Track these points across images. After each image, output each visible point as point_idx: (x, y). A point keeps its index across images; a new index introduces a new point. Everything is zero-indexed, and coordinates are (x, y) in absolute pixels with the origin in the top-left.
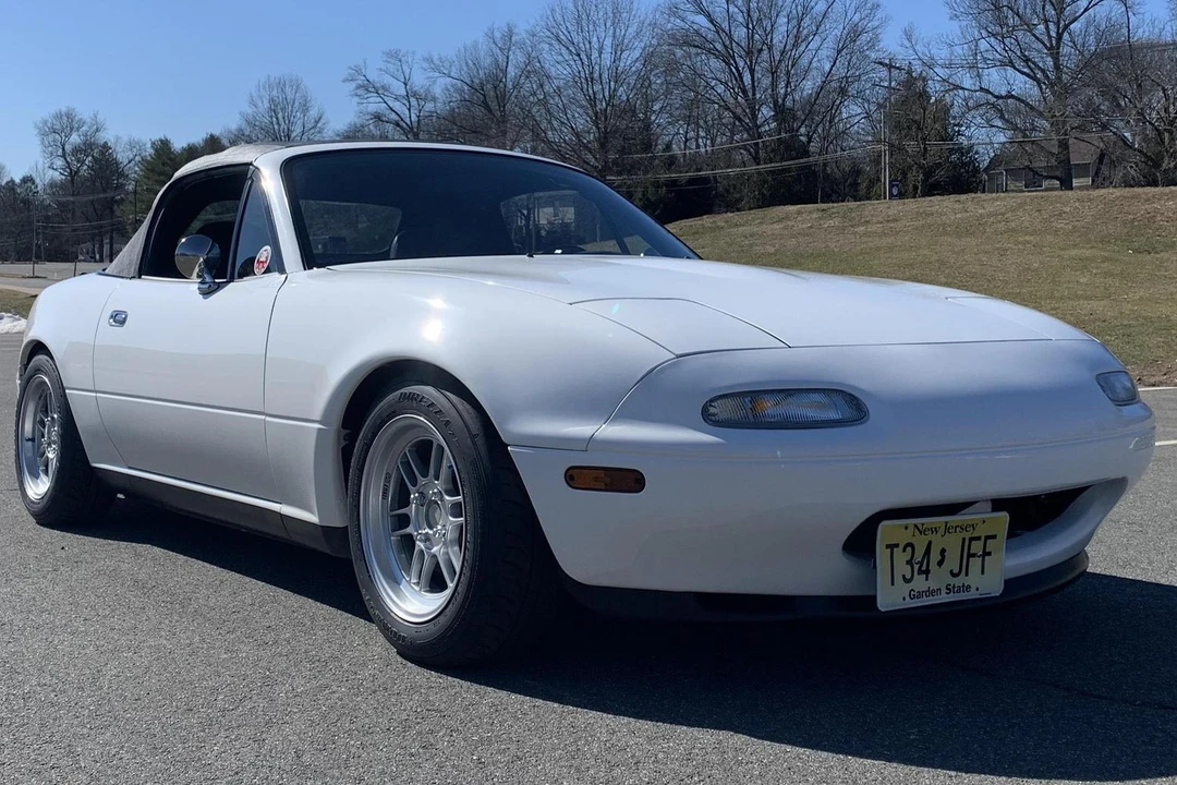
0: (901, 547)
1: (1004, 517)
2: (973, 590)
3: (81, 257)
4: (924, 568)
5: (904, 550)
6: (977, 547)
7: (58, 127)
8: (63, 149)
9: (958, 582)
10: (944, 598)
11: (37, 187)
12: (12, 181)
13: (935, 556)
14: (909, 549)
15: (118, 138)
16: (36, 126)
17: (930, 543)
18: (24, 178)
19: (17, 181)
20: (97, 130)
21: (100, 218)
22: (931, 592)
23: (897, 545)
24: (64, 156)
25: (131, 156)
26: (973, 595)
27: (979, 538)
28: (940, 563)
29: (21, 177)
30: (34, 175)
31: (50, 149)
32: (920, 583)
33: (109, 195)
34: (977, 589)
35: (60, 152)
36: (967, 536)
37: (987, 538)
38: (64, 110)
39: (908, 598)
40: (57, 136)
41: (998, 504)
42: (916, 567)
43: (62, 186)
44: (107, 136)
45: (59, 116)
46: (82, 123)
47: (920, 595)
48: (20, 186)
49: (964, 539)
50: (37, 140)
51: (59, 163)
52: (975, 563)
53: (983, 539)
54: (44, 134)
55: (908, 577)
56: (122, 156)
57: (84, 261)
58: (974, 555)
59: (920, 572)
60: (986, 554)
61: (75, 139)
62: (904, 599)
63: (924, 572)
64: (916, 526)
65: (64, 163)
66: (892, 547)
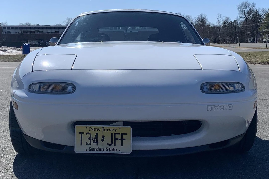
0: (85, 133)
1: (129, 128)
2: (118, 150)
3: (249, 41)
4: (96, 141)
5: (87, 135)
6: (118, 137)
7: (243, 6)
8: (244, 12)
9: (111, 147)
10: (105, 152)
11: (238, 23)
12: (231, 22)
13: (100, 138)
14: (89, 135)
15: (259, 8)
16: (237, 7)
17: (97, 133)
18: (235, 21)
19: (233, 21)
20: (254, 7)
21: (254, 30)
22: (98, 149)
23: (84, 133)
24: (244, 14)
25: (263, 13)
26: (117, 152)
27: (119, 134)
28: (103, 140)
29: (234, 20)
30: (237, 20)
31: (241, 12)
32: (94, 146)
33: (256, 24)
34: (120, 151)
35: (243, 13)
36: (113, 132)
37: (122, 134)
38: (245, 2)
39: (88, 150)
40: (243, 9)
41: (126, 123)
42: (92, 141)
43: (244, 22)
44: (256, 8)
45: (243, 4)
46: (249, 5)
47: (94, 150)
48: (233, 23)
49: (112, 134)
50: (237, 10)
51: (243, 16)
52: (118, 143)
53: (120, 134)
54: (239, 9)
55: (89, 143)
56: (260, 13)
57: (250, 42)
58: (117, 139)
59: (94, 142)
60: (122, 139)
61: (248, 9)
62: (86, 150)
63: (95, 143)
64: (90, 127)
65: (245, 16)
66: (81, 133)
